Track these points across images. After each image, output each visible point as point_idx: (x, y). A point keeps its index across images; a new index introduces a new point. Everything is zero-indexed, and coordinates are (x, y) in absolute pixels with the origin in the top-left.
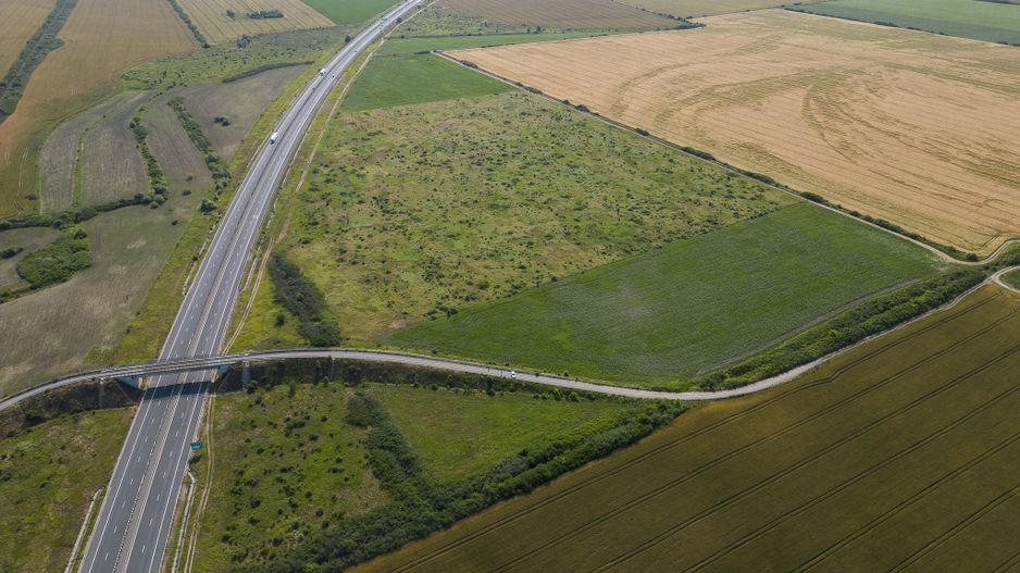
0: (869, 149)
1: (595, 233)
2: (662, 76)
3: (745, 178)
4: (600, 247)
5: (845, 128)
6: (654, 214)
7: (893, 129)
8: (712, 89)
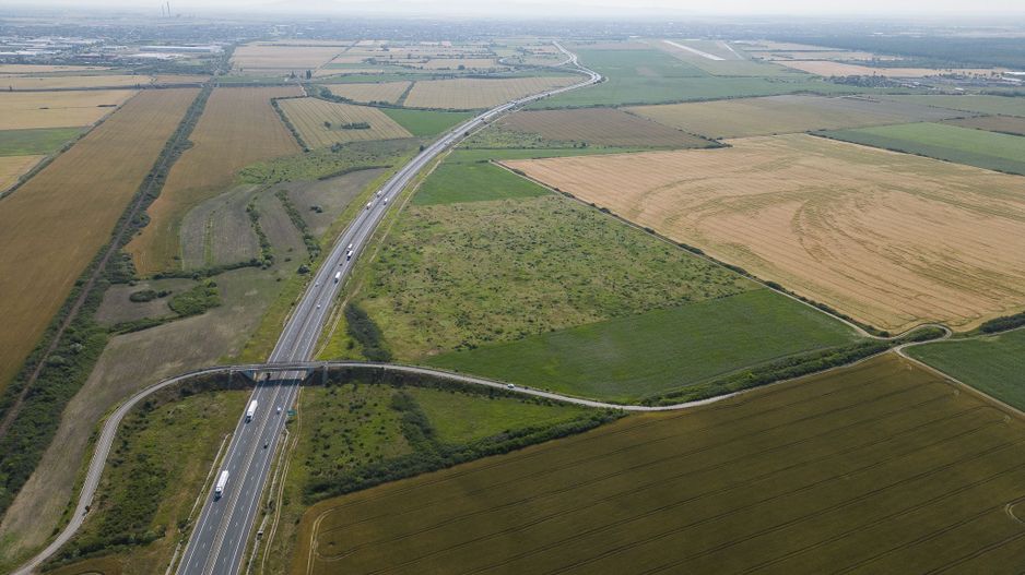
0: (837, 253)
1: (591, 301)
2: (680, 187)
3: (723, 269)
4: (593, 311)
5: (822, 236)
6: (641, 291)
7: (863, 237)
8: (720, 199)
